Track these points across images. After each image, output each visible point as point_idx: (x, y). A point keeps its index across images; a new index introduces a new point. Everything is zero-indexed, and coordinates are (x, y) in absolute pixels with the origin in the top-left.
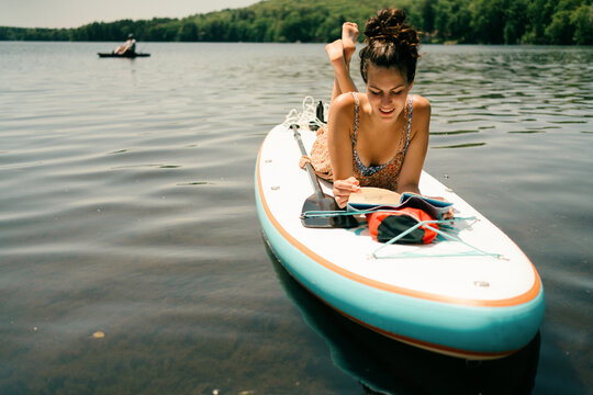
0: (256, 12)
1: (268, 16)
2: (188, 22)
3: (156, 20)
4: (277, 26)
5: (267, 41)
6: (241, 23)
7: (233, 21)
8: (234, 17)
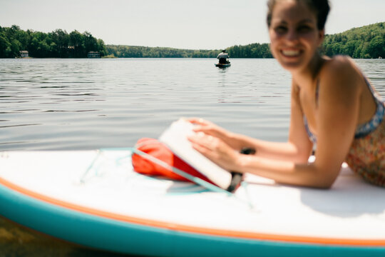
0: (348, 36)
1: (357, 39)
4: (363, 46)
7: (330, 43)
8: (331, 40)
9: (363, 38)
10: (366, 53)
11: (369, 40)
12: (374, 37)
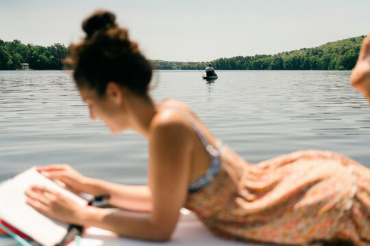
0: (324, 50)
1: (332, 53)
2: (277, 57)
3: (257, 56)
4: (338, 59)
5: (330, 69)
6: (312, 57)
7: (307, 56)
8: (308, 53)
9: (337, 51)
10: (341, 65)
11: (343, 54)
12: (347, 50)
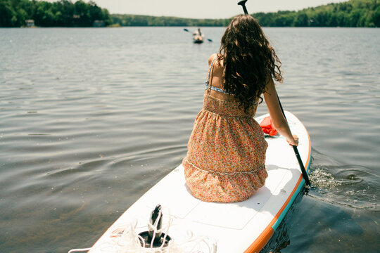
0: (353, 5)
1: (362, 8)
2: (302, 13)
3: (280, 12)
4: (368, 15)
5: (359, 26)
6: (340, 13)
7: (334, 12)
8: (336, 9)
9: (368, 6)
10: (371, 21)
11: (374, 9)
